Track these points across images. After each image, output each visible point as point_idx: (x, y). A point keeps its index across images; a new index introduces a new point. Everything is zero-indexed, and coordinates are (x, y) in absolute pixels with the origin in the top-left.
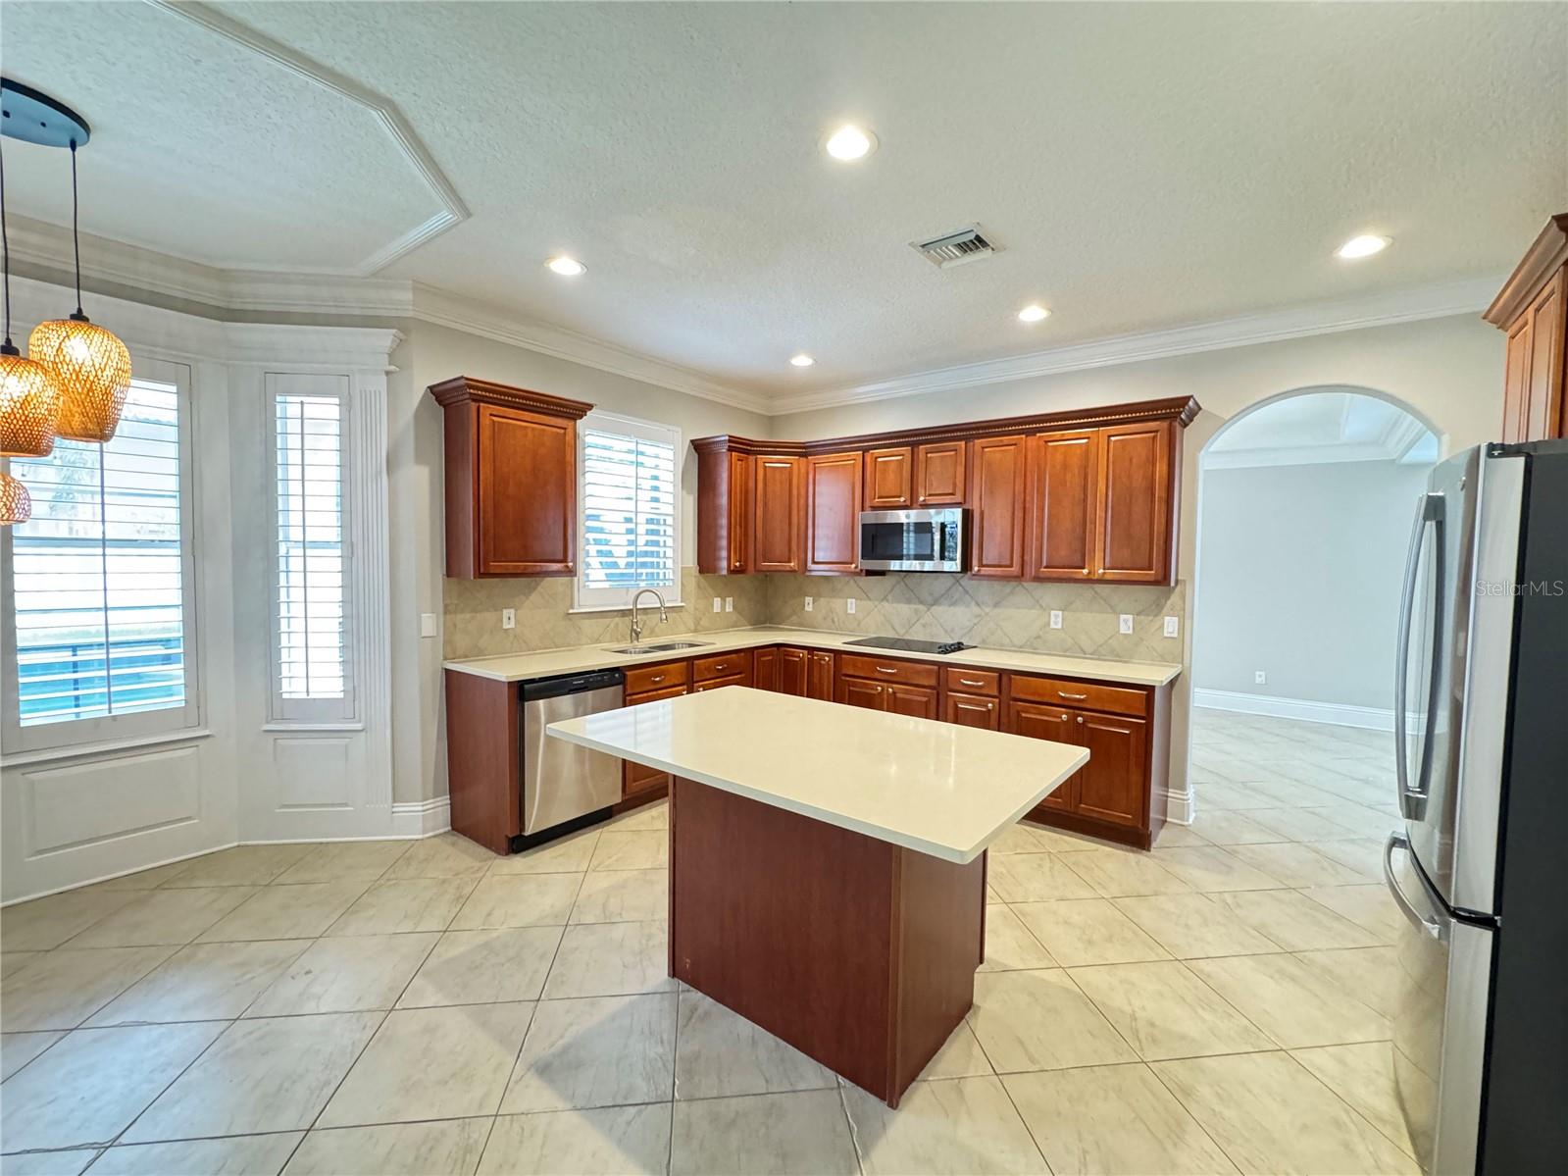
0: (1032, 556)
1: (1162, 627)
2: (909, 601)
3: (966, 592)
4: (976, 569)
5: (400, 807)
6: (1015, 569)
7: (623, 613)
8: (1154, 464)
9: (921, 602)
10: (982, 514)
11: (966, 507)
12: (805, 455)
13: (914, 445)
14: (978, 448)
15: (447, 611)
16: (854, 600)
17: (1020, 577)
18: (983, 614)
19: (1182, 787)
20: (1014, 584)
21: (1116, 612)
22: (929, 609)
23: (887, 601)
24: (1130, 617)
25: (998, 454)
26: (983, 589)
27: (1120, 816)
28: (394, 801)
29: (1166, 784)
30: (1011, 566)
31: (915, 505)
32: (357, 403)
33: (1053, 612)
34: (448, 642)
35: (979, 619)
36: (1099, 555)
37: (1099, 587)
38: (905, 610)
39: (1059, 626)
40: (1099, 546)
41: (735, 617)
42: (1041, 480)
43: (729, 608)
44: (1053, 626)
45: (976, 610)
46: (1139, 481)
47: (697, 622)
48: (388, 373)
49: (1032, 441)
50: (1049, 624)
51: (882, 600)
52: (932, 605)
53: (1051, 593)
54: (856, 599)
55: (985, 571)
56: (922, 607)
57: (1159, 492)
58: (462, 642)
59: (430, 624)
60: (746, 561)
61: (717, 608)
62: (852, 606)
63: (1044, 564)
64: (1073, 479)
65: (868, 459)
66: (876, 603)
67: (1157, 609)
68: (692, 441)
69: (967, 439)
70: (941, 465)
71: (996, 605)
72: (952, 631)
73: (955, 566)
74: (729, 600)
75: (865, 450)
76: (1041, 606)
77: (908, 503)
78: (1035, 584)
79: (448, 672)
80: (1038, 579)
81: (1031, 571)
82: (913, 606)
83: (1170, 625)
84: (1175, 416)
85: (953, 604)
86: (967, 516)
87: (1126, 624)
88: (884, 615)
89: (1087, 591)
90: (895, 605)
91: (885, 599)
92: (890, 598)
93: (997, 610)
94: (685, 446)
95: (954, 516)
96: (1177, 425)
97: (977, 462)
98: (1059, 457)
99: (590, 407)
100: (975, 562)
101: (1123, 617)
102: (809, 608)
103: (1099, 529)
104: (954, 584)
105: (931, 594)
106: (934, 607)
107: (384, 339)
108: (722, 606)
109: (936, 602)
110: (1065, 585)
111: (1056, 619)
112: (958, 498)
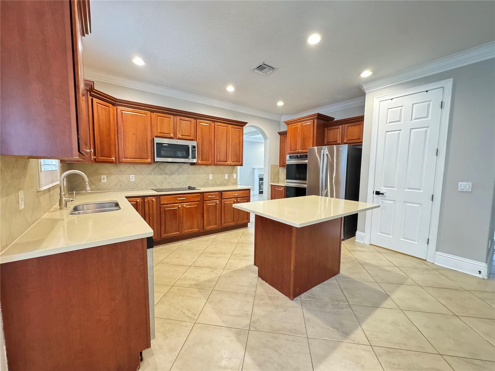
1: (233, 177)
2: (161, 174)
4: (200, 161)
6: (210, 162)
9: (167, 174)
11: (196, 141)
16: (134, 175)
18: (190, 177)
21: (224, 173)
22: (170, 177)
23: (151, 175)
31: (175, 138)
33: (210, 175)
35: (188, 178)
37: (221, 167)
39: (212, 179)
40: (230, 156)
42: (216, 136)
44: (210, 179)
45: (187, 176)
49: (214, 124)
50: (209, 178)
51: (149, 175)
52: (171, 175)
53: (210, 168)
54: (135, 175)
55: (202, 162)
56: (167, 176)
62: (132, 178)
63: (218, 160)
64: (224, 137)
66: (146, 176)
67: (232, 172)
70: (185, 125)
71: (194, 173)
72: (179, 183)
73: (196, 161)
76: (207, 174)
77: (173, 137)
81: (214, 162)
82: (163, 176)
83: (235, 175)
84: (243, 126)
86: (198, 144)
88: (150, 181)
90: (155, 176)
92: (152, 173)
93: (194, 175)
97: (198, 127)
98: (221, 131)
100: (199, 159)
101: (226, 175)
103: (230, 152)
104: (179, 167)
105: (171, 171)
106: (172, 176)
111: (211, 177)
112: (192, 138)
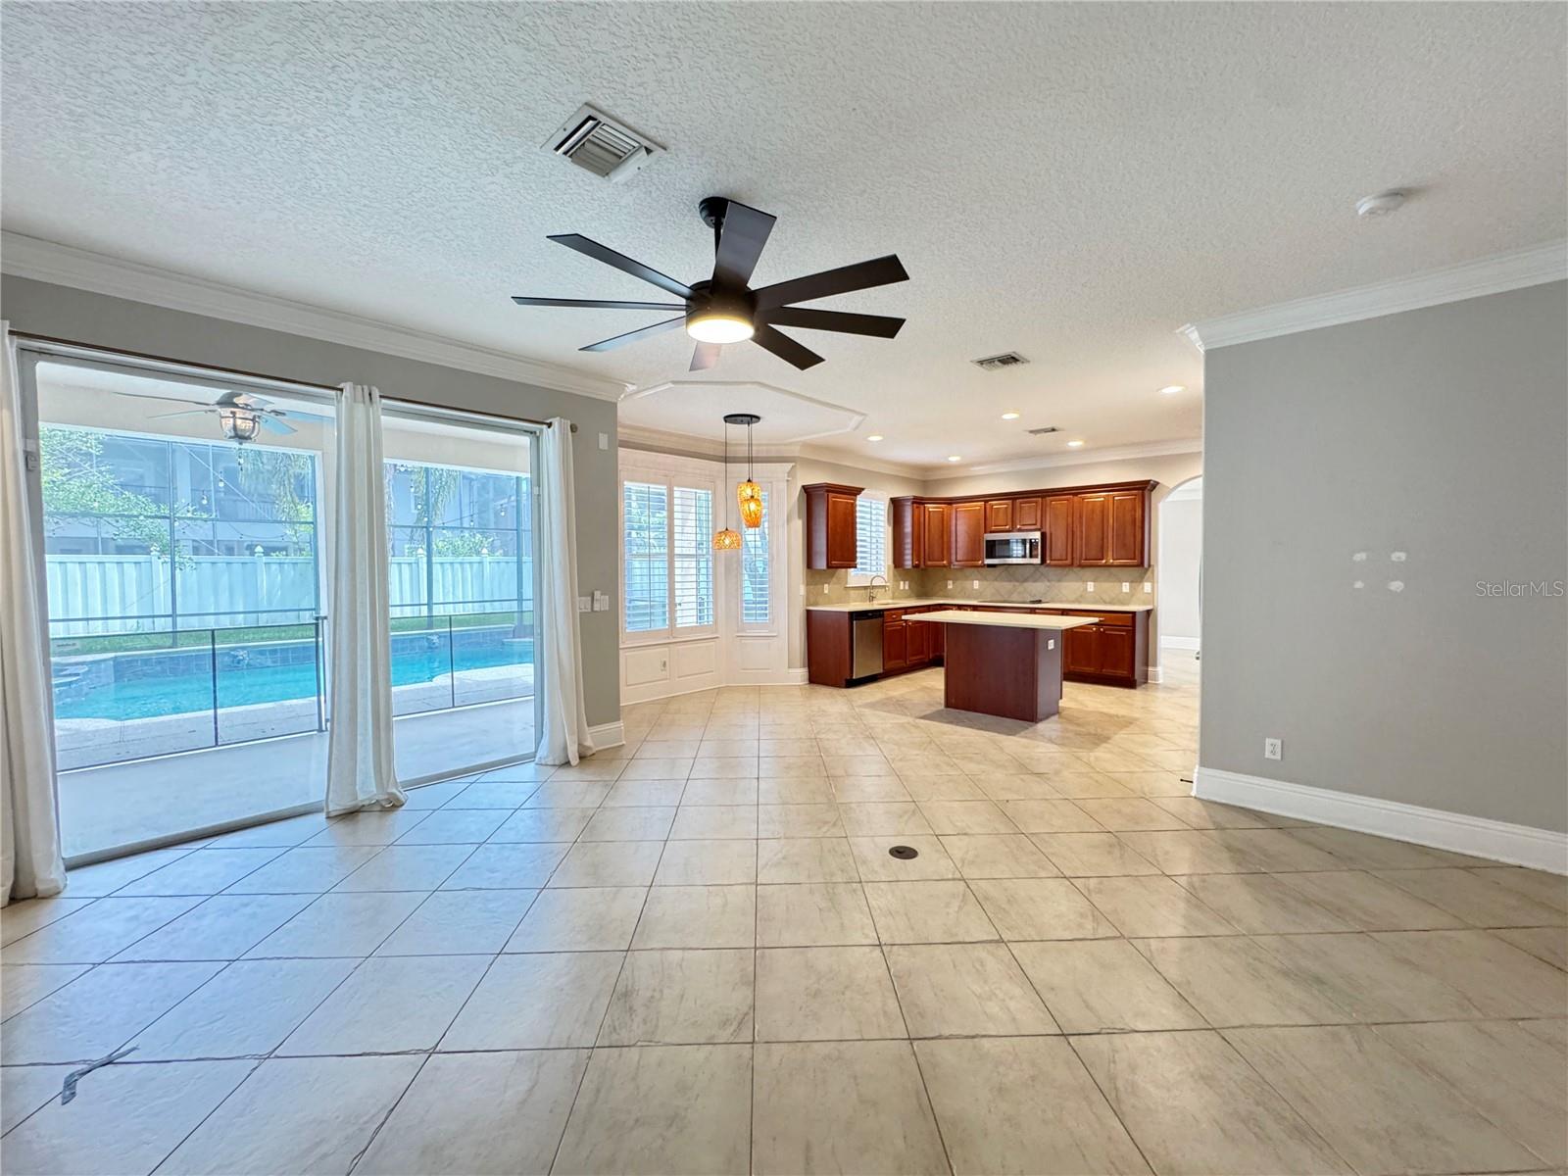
0: (1077, 555)
1: (1143, 588)
2: (1010, 581)
3: (1042, 574)
4: (1048, 562)
5: (791, 671)
6: (1069, 562)
7: (866, 588)
8: (1135, 511)
9: (1017, 581)
10: (1051, 534)
11: (1043, 530)
12: (950, 504)
13: (1014, 499)
14: (1048, 502)
15: (807, 585)
17: (1072, 565)
18: (1051, 586)
19: (1155, 665)
20: (1067, 569)
21: (1121, 581)
22: (1021, 584)
24: (1128, 584)
25: (1059, 504)
26: (1051, 572)
27: (1122, 672)
28: (789, 667)
29: (1146, 664)
30: (1066, 559)
31: (1015, 530)
32: (775, 495)
33: (1089, 583)
34: (808, 599)
35: (1049, 588)
36: (1110, 553)
37: (1113, 570)
38: (1008, 586)
39: (1092, 590)
40: (1110, 548)
41: (909, 592)
42: (1081, 517)
43: (907, 587)
44: (1089, 589)
45: (1048, 584)
46: (1128, 518)
47: (893, 593)
48: (788, 481)
49: (1076, 498)
50: (1086, 589)
53: (1088, 572)
54: (979, 581)
55: (1053, 562)
56: (1017, 584)
57: (1138, 524)
58: (812, 600)
59: (802, 590)
60: (920, 562)
61: (902, 587)
62: (976, 584)
63: (1084, 557)
64: (1097, 518)
65: (988, 506)
66: (991, 582)
67: (1141, 579)
68: (891, 499)
69: (1042, 497)
70: (1029, 512)
71: (1059, 581)
73: (1037, 561)
74: (907, 583)
75: (986, 502)
76: (1083, 580)
77: (1012, 529)
78: (1079, 569)
79: (808, 612)
80: (1081, 566)
81: (1076, 562)
82: (1012, 584)
83: (1147, 587)
84: (1143, 489)
85: (1035, 581)
86: (1043, 535)
87: (1126, 587)
88: (995, 589)
89: (1106, 572)
90: (1002, 583)
91: (996, 580)
92: (998, 579)
93: (1060, 584)
94: (887, 501)
95: (1037, 535)
96: (1146, 493)
97: (1048, 509)
98: (1090, 506)
99: (863, 489)
100: (1048, 558)
101: (1124, 582)
102: (950, 587)
103: (1110, 541)
104: (1036, 570)
105: (1022, 578)
106: (1024, 583)
107: (788, 466)
108: (904, 586)
109: (1026, 580)
110: (1092, 569)
111: (1091, 586)
112: (1039, 527)
